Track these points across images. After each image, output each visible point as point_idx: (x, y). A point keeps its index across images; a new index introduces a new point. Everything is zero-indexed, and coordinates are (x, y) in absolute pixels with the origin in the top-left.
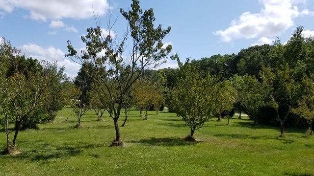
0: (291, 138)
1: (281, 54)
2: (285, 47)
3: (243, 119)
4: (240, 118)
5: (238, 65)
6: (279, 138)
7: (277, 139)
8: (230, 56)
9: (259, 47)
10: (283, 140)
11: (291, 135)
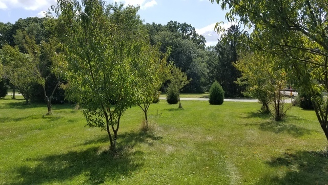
0: (59, 115)
1: (53, 28)
2: (56, 21)
3: (17, 99)
4: (14, 98)
5: (14, 36)
6: (45, 116)
7: (43, 117)
8: (5, 25)
9: (39, 19)
10: (49, 118)
11: (61, 112)
